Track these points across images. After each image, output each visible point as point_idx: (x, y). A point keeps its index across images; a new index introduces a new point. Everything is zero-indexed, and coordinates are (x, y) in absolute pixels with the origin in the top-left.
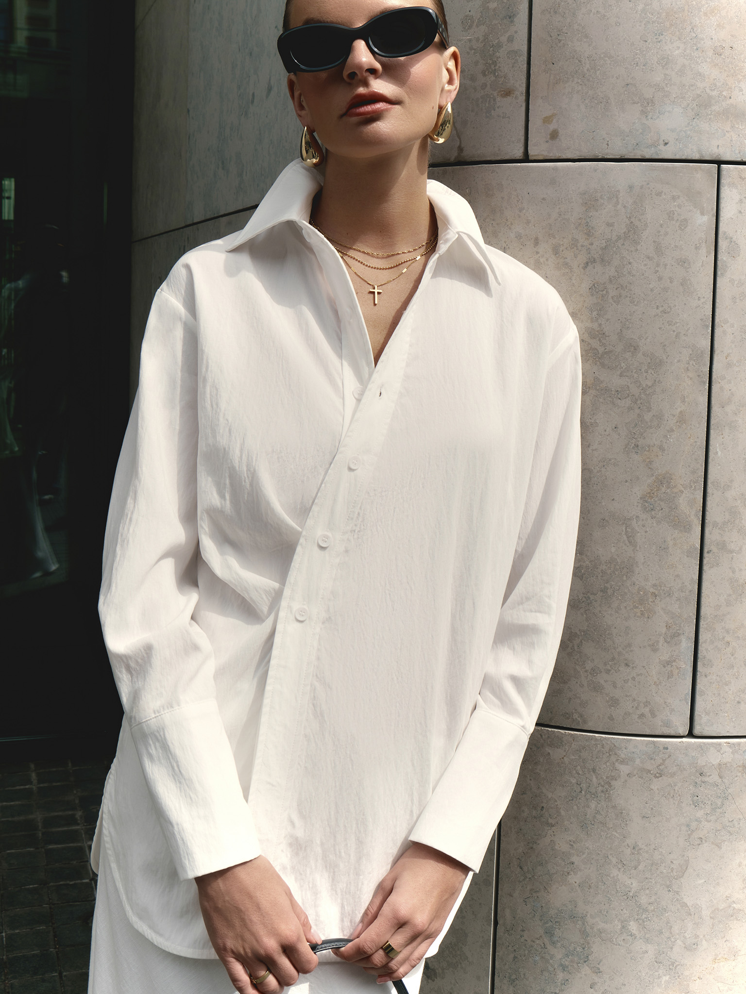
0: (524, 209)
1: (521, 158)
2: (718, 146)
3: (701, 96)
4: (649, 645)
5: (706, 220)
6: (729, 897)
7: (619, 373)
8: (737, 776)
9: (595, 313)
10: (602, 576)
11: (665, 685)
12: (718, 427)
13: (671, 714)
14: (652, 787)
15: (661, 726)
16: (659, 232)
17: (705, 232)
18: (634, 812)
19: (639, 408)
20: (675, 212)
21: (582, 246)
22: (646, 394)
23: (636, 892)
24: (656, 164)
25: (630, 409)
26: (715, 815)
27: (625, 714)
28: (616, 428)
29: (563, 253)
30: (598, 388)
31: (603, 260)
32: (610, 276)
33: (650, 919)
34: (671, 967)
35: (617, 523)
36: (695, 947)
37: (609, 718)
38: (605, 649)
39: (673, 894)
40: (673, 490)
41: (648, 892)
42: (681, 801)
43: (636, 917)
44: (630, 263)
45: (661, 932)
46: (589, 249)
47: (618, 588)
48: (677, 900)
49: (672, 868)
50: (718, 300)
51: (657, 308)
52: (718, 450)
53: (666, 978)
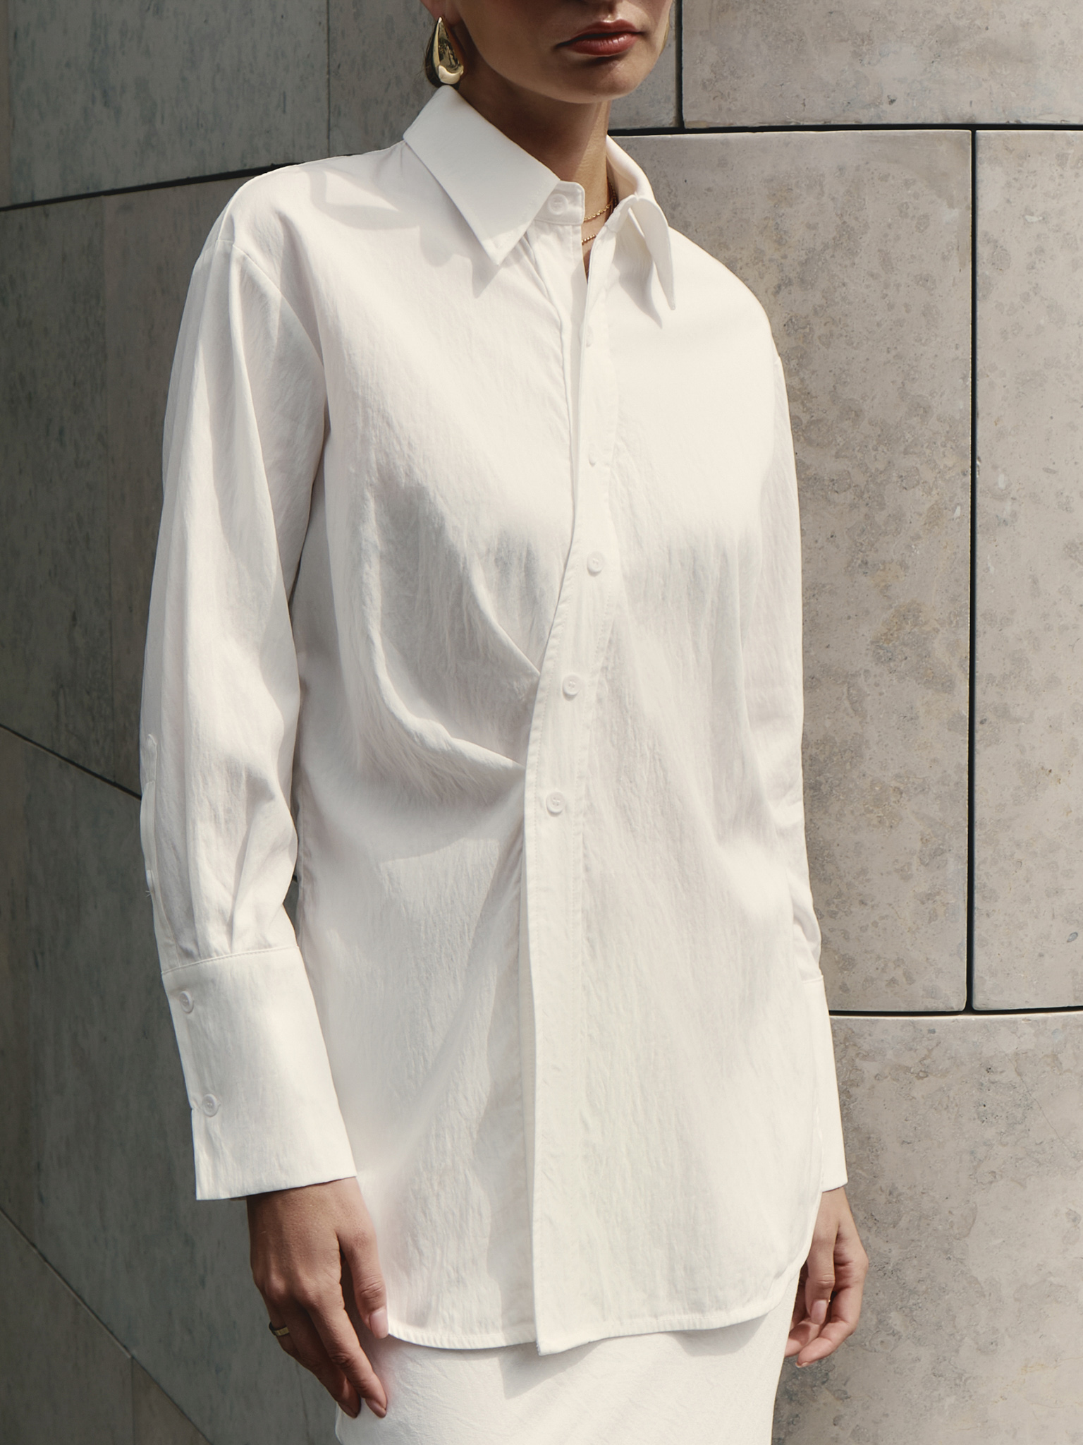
0: (679, 205)
1: (672, 126)
2: (971, 102)
3: (942, 27)
4: (896, 871)
5: (958, 215)
6: (1042, 1265)
7: (833, 452)
8: (1044, 1072)
9: (794, 362)
10: (811, 765)
11: (926, 932)
12: (988, 530)
13: (937, 977)
14: (914, 1094)
15: (923, 997)
16: (886, 235)
17: (956, 234)
18: (888, 1135)
19: (867, 504)
20: (909, 204)
21: (771, 260)
22: (877, 483)
23: (897, 1264)
24: (878, 133)
25: (853, 506)
26: (1014, 1134)
27: (866, 980)
28: (832, 536)
29: (742, 271)
30: (803, 477)
31: (802, 281)
32: (814, 306)
33: (920, 1305)
34: (958, 1381)
35: (834, 682)
36: (992, 1347)
37: (841, 988)
38: (825, 879)
39: (955, 1263)
40: (923, 628)
41: (915, 1262)
42: (960, 1113)
43: (900, 1303)
44: (844, 285)
45: (940, 1327)
46: (781, 264)
47: (837, 782)
48: (962, 1272)
49: (952, 1222)
50: (979, 337)
51: (888, 352)
52: (989, 565)
53: (950, 1400)
